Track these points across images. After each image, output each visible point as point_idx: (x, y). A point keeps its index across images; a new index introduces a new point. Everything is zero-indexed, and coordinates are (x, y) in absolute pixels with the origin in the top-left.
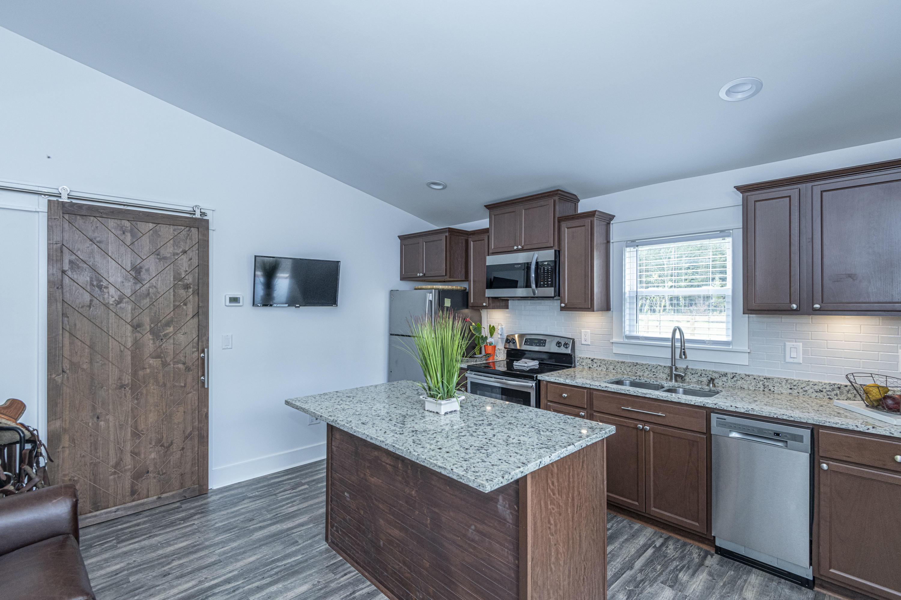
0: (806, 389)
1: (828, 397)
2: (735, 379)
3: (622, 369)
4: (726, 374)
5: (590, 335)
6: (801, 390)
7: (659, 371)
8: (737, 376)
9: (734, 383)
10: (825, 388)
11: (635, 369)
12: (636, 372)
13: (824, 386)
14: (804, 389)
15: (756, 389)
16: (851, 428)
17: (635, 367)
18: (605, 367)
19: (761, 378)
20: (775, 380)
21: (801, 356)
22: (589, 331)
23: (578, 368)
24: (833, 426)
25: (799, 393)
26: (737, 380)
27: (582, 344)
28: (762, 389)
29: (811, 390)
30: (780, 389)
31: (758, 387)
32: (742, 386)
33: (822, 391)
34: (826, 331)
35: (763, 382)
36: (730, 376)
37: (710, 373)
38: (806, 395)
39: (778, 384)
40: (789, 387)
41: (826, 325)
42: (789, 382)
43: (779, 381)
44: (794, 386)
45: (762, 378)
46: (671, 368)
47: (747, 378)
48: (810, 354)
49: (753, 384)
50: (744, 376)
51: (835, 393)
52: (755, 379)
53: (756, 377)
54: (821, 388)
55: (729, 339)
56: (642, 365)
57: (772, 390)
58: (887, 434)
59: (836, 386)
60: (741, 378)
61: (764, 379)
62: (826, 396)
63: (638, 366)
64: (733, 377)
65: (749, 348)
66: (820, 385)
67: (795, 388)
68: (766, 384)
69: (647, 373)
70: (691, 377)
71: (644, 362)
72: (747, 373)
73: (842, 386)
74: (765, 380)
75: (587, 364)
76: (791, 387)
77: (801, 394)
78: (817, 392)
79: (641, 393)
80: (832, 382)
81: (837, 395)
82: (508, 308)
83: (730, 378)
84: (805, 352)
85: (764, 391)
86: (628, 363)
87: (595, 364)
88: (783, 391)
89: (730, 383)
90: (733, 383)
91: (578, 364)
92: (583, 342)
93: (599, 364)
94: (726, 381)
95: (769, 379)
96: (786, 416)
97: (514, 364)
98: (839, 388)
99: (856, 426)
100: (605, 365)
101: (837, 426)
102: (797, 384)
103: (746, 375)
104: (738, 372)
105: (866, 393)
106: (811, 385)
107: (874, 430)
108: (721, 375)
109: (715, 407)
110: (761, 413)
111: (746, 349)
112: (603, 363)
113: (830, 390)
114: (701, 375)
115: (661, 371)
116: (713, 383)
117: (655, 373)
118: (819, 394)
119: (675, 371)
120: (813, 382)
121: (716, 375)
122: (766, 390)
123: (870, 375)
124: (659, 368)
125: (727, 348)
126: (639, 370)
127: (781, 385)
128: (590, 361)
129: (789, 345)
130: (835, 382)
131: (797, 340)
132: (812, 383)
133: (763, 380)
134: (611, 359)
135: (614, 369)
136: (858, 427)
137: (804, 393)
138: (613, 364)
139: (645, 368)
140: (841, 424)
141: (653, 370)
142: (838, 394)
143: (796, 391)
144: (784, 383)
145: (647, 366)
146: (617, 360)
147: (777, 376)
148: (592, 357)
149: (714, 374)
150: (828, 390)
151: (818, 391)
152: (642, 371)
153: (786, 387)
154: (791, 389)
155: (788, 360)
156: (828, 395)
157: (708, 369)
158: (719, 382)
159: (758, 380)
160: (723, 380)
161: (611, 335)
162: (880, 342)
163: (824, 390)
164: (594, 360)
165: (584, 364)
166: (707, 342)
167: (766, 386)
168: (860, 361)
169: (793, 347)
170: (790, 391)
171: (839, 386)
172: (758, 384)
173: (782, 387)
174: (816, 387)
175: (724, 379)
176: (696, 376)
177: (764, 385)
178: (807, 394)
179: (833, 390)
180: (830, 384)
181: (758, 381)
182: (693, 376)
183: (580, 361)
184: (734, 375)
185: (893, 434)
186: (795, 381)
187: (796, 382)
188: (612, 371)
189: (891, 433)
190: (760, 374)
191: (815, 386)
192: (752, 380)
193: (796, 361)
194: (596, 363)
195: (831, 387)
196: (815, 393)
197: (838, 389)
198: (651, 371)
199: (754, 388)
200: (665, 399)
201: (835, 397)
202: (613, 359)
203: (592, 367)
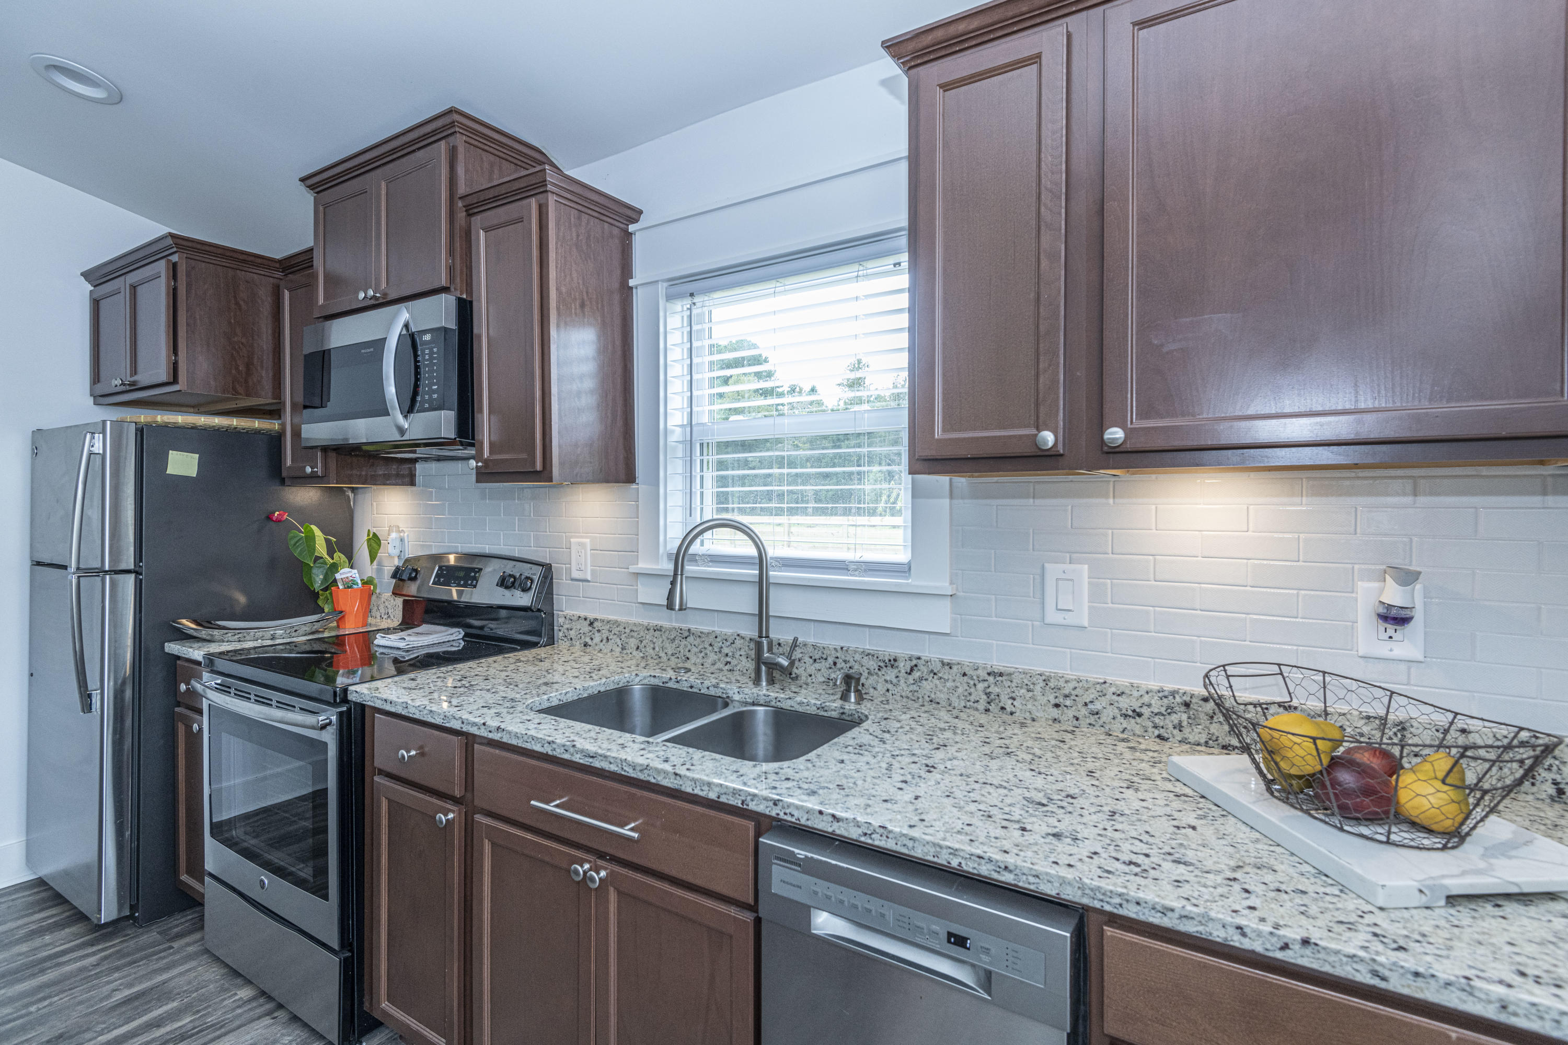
0: (1097, 706)
1: (1157, 732)
2: (916, 674)
3: (657, 649)
4: (895, 660)
5: (589, 552)
6: (1084, 711)
7: (739, 653)
8: (922, 667)
9: (915, 688)
10: (1149, 706)
11: (686, 646)
12: (688, 655)
13: (1146, 699)
14: (1091, 706)
15: (968, 704)
16: (1218, 935)
17: (684, 642)
18: (619, 643)
19: (980, 672)
20: (1017, 679)
21: (1086, 604)
22: (588, 541)
23: (562, 645)
24: (1151, 920)
25: (1077, 719)
26: (921, 679)
27: (572, 580)
28: (982, 706)
29: (1111, 711)
30: (1029, 706)
31: (972, 698)
32: (933, 696)
33: (1140, 715)
34: (1154, 527)
35: (986, 684)
36: (904, 666)
37: (858, 657)
38: (1097, 727)
39: (1023, 691)
40: (1053, 701)
41: (1154, 507)
42: (1052, 684)
43: (1026, 681)
44: (1066, 696)
45: (982, 674)
46: (759, 645)
47: (945, 673)
48: (1109, 601)
49: (960, 690)
50: (937, 667)
51: (1176, 722)
52: (965, 675)
53: (967, 670)
54: (1136, 705)
55: (902, 556)
56: (700, 635)
57: (1009, 710)
58: (1359, 978)
59: (1178, 699)
60: (932, 671)
61: (989, 674)
62: (1150, 730)
63: (691, 639)
64: (912, 670)
65: (951, 583)
66: (1136, 694)
67: (1068, 703)
68: (994, 690)
69: (712, 657)
70: (812, 669)
71: (706, 628)
72: (947, 659)
73: (1194, 700)
74: (991, 679)
75: (580, 635)
76: (1057, 701)
77: (1084, 723)
78: (1126, 716)
79: (582, 751)
80: (1169, 686)
81: (1179, 727)
82: (412, 483)
83: (903, 671)
84: (1096, 593)
85: (987, 710)
86: (670, 630)
87: (597, 634)
88: (1036, 714)
89: (904, 687)
90: (912, 688)
91: (561, 634)
92: (576, 574)
93: (605, 634)
94: (895, 681)
95: (1001, 675)
96: (990, 867)
97: (376, 642)
98: (1187, 705)
99: (1239, 928)
100: (619, 636)
101: (1165, 922)
102: (1074, 693)
103: (943, 664)
104: (925, 655)
105: (1271, 753)
106: (1109, 696)
107: (1308, 951)
108: (882, 664)
109: (773, 814)
110: (910, 844)
111: (943, 585)
112: (616, 630)
113: (1163, 710)
114: (835, 664)
115: (742, 653)
116: (857, 691)
117: (728, 659)
118: (1131, 724)
119: (768, 652)
120: (1117, 686)
121: (871, 663)
122: (992, 707)
123: (1276, 669)
124: (739, 642)
125: (897, 585)
126: (694, 650)
127: (1030, 694)
128: (586, 628)
129: (1053, 570)
130: (1176, 687)
131: (1074, 556)
132: (1113, 689)
133: (987, 677)
134: (634, 620)
135: (638, 648)
136: (1244, 935)
137: (1092, 719)
138: (635, 634)
139: (707, 646)
140: (1181, 917)
141: (725, 650)
142: (1185, 724)
143: (1070, 713)
144: (1038, 688)
145: (711, 639)
146: (645, 622)
147: (1022, 667)
148: (591, 616)
149: (865, 661)
150: (1156, 711)
151: (1130, 713)
152: (701, 652)
153: (1043, 700)
154: (1057, 706)
155: (1052, 616)
156: (1156, 727)
157: (853, 645)
158: (875, 684)
159: (972, 678)
160: (888, 678)
161: (633, 553)
162: (1301, 559)
163: (1146, 711)
164: (596, 624)
165: (572, 633)
166: (852, 567)
167: (992, 696)
168: (1246, 619)
169: (1064, 576)
170: (1055, 713)
171: (1187, 698)
172: (972, 690)
173: (1034, 698)
174: (1124, 702)
175: (891, 674)
176: (823, 665)
177: (988, 694)
178: (1101, 722)
179: (1170, 710)
180: (1163, 695)
181: (972, 682)
182: (817, 665)
183: (566, 626)
184: (914, 662)
185: (1384, 979)
186: (1067, 682)
187: (1071, 685)
188: (635, 653)
189: (1375, 973)
190: (980, 662)
191: (1120, 698)
192: (957, 678)
193: (1070, 619)
194: (599, 631)
195: (1165, 700)
196: (1122, 720)
197: (1183, 708)
198: (720, 652)
199: (963, 704)
200: (641, 776)
201: (1176, 732)
202: (640, 621)
203: (590, 642)
